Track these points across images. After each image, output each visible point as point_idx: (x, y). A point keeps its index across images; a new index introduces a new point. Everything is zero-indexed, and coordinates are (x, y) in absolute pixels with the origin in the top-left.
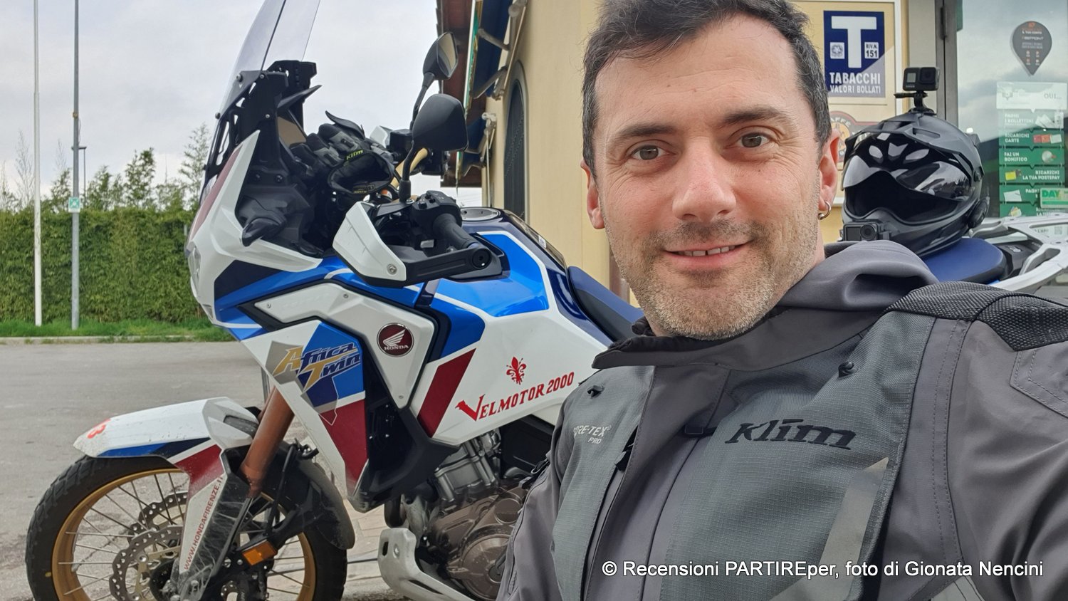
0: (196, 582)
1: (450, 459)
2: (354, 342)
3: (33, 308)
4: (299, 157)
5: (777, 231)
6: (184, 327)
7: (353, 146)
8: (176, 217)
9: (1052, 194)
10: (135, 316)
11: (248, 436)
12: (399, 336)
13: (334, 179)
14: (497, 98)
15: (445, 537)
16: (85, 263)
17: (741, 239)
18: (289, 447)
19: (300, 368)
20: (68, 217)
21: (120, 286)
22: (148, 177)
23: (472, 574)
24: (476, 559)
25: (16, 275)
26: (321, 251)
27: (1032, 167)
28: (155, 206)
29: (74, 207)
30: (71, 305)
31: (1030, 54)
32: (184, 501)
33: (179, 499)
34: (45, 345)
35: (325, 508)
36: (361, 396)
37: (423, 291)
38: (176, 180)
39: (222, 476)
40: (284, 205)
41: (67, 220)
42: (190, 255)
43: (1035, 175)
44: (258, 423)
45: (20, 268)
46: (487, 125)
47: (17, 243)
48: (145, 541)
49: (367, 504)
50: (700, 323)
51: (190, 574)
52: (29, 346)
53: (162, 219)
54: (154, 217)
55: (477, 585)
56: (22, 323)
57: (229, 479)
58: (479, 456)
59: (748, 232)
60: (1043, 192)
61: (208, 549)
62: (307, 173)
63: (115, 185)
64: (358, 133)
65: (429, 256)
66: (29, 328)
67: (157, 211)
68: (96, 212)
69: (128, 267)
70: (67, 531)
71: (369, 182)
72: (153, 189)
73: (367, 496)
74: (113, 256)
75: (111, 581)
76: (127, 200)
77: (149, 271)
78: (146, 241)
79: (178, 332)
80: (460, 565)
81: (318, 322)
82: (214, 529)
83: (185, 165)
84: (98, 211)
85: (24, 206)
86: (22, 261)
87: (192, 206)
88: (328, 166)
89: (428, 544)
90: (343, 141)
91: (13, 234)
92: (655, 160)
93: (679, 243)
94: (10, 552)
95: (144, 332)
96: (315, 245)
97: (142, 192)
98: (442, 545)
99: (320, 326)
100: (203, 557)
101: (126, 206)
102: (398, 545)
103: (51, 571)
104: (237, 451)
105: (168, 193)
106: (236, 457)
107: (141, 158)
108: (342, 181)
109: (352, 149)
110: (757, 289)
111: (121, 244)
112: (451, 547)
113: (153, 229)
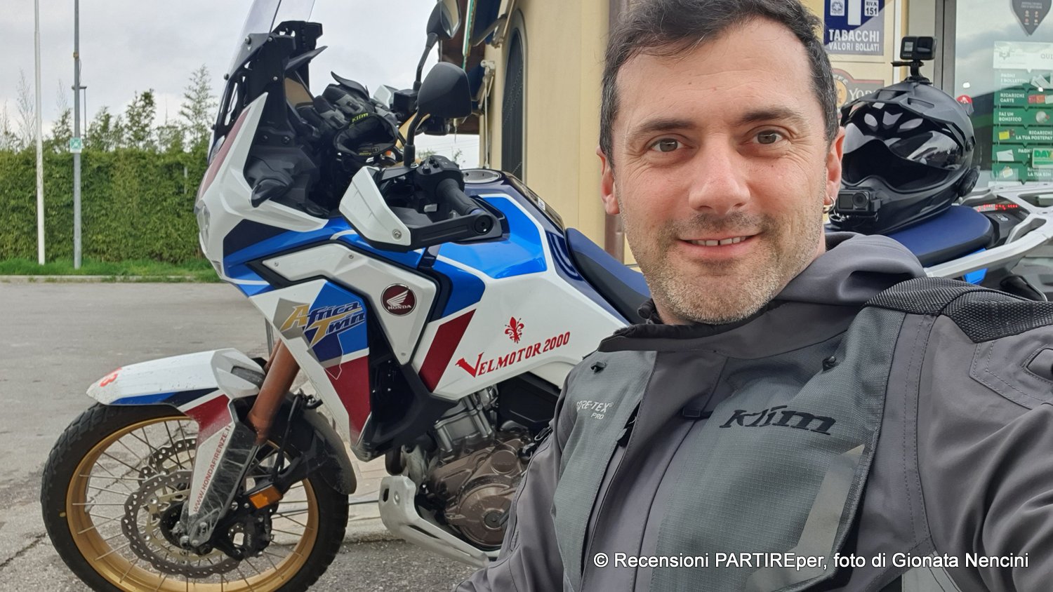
0: (205, 524)
1: (450, 412)
2: (359, 301)
3: (36, 246)
4: (306, 119)
5: (787, 224)
6: (184, 268)
7: (358, 108)
8: (176, 159)
9: (1044, 154)
10: (136, 256)
11: (254, 386)
12: (403, 296)
13: (340, 141)
14: (496, 46)
15: (443, 485)
16: (87, 203)
17: (753, 230)
18: (294, 397)
19: (306, 325)
20: (70, 157)
21: (122, 226)
22: (149, 118)
23: (469, 520)
24: (473, 507)
25: (19, 214)
26: (327, 212)
27: (1026, 127)
28: (156, 148)
29: (76, 148)
30: (73, 245)
31: (1030, 14)
32: (193, 447)
33: (190, 445)
34: (48, 284)
35: (329, 456)
36: (365, 352)
37: (426, 253)
38: (176, 122)
39: (230, 425)
40: (292, 166)
41: (69, 161)
42: (199, 213)
43: (1028, 135)
44: (264, 374)
45: (23, 208)
46: (485, 73)
47: (19, 183)
48: (156, 484)
49: (369, 454)
50: (710, 309)
51: (199, 516)
52: (33, 284)
53: (162, 160)
54: (155, 159)
55: (473, 531)
56: (25, 261)
57: (237, 427)
58: (477, 410)
59: (759, 224)
60: (1036, 152)
61: (216, 494)
62: (314, 135)
63: (116, 126)
64: (363, 94)
65: (434, 222)
66: (33, 266)
67: (157, 153)
68: (97, 153)
69: (129, 207)
70: (81, 473)
71: (374, 144)
72: (154, 130)
73: (370, 446)
74: (115, 197)
75: (123, 521)
76: (127, 141)
77: (150, 212)
78: (147, 183)
79: (179, 272)
80: (457, 512)
81: (324, 281)
82: (222, 474)
83: (185, 107)
84: (99, 152)
85: (26, 146)
86: (25, 201)
87: (192, 148)
88: (334, 128)
89: (427, 492)
90: (348, 104)
91: (16, 173)
92: (674, 152)
93: (693, 232)
94: (21, 489)
95: (145, 272)
96: (320, 205)
97: (142, 133)
98: (441, 493)
99: (326, 285)
100: (212, 500)
101: (127, 147)
102: (399, 492)
103: (66, 512)
104: (244, 401)
105: (168, 135)
106: (244, 406)
107: (141, 100)
108: (348, 143)
109: (358, 112)
110: (765, 279)
111: (122, 185)
112: (449, 495)
113: (154, 170)
